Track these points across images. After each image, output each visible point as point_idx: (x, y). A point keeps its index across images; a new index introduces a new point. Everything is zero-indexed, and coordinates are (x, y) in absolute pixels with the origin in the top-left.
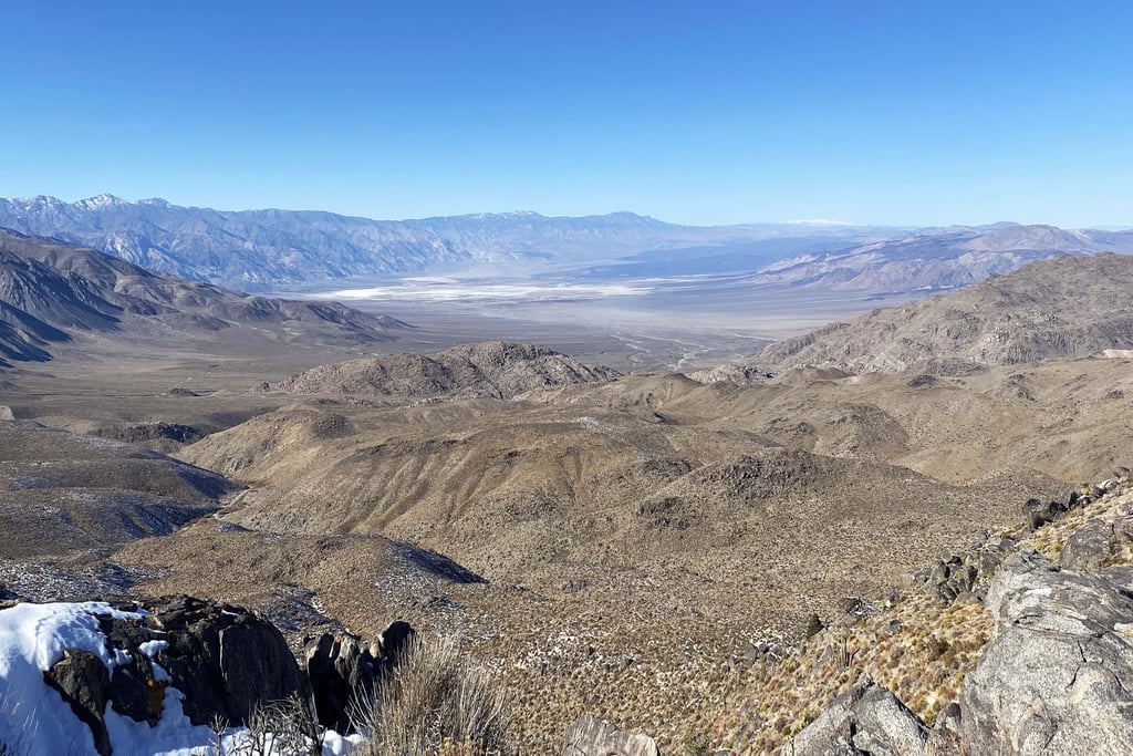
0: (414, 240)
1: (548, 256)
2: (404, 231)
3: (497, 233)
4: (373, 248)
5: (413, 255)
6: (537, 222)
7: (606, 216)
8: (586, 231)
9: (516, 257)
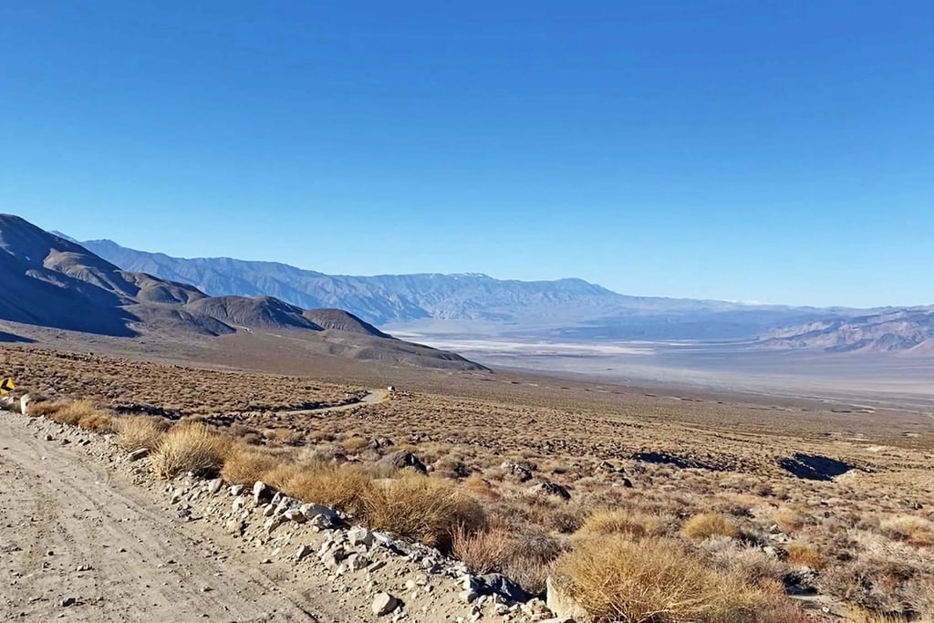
0: (369, 294)
1: (506, 318)
2: (357, 284)
3: (449, 293)
4: (329, 299)
5: (369, 308)
6: (487, 284)
7: (556, 282)
8: (541, 295)
9: (473, 317)
